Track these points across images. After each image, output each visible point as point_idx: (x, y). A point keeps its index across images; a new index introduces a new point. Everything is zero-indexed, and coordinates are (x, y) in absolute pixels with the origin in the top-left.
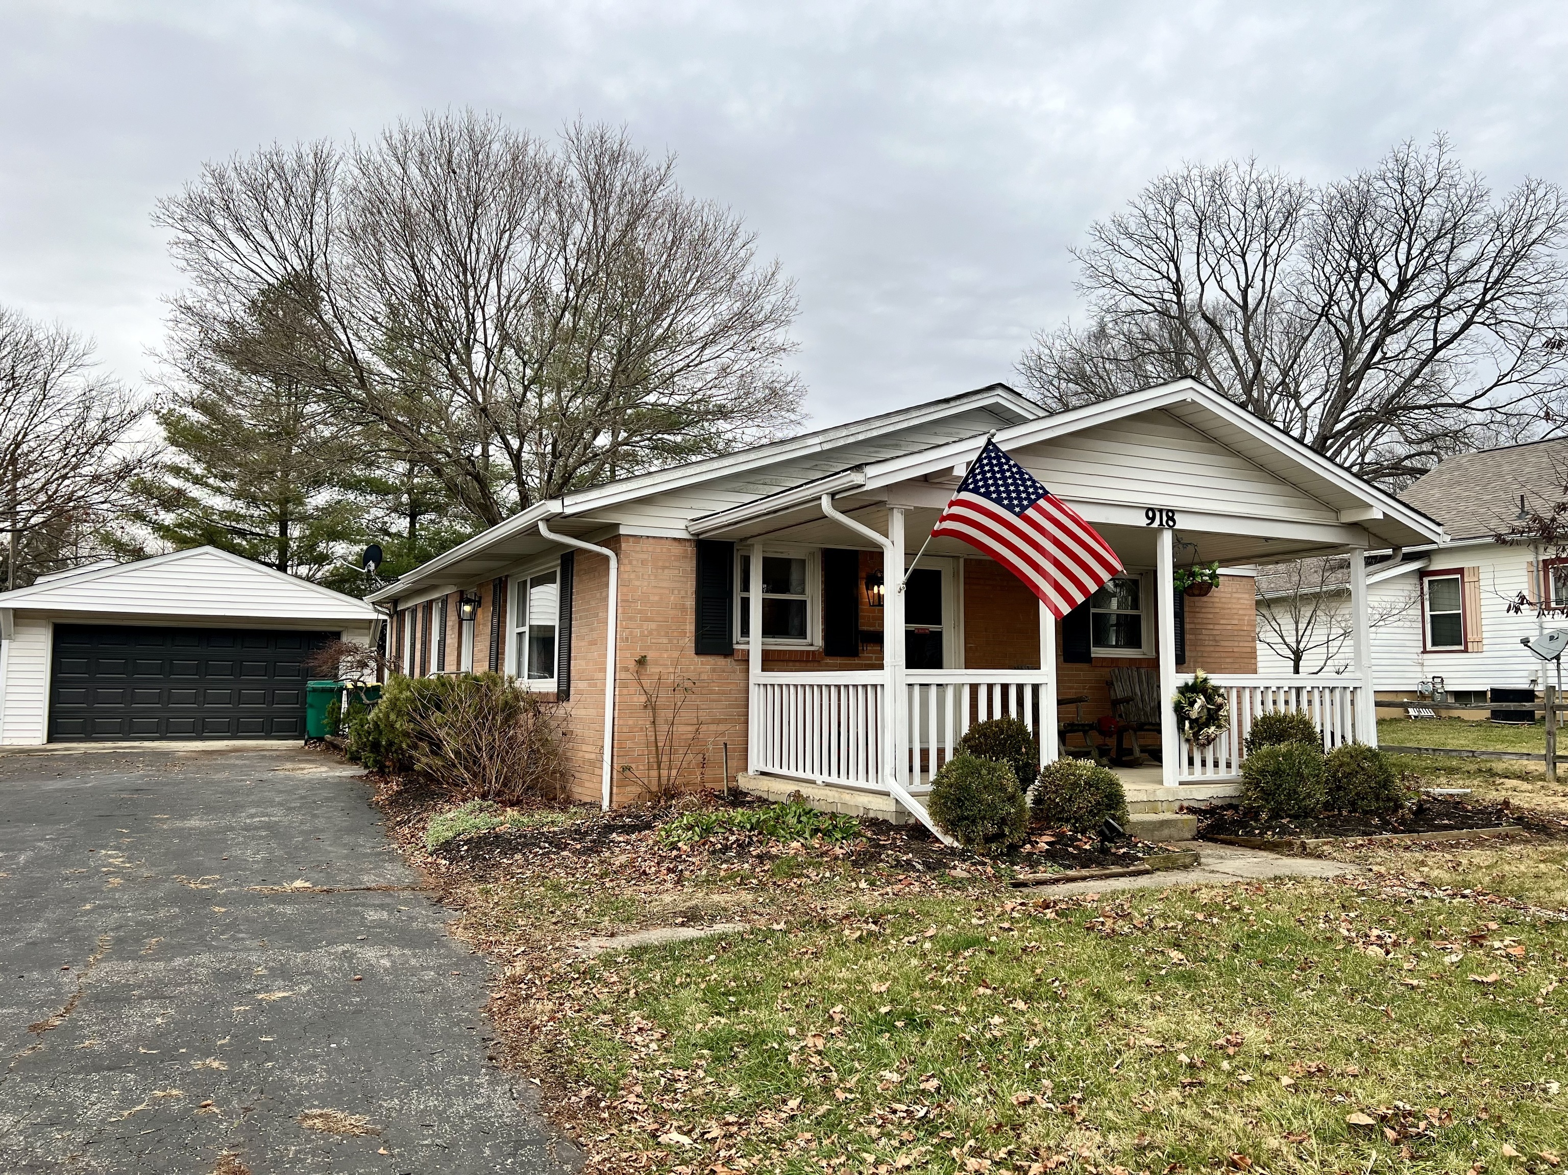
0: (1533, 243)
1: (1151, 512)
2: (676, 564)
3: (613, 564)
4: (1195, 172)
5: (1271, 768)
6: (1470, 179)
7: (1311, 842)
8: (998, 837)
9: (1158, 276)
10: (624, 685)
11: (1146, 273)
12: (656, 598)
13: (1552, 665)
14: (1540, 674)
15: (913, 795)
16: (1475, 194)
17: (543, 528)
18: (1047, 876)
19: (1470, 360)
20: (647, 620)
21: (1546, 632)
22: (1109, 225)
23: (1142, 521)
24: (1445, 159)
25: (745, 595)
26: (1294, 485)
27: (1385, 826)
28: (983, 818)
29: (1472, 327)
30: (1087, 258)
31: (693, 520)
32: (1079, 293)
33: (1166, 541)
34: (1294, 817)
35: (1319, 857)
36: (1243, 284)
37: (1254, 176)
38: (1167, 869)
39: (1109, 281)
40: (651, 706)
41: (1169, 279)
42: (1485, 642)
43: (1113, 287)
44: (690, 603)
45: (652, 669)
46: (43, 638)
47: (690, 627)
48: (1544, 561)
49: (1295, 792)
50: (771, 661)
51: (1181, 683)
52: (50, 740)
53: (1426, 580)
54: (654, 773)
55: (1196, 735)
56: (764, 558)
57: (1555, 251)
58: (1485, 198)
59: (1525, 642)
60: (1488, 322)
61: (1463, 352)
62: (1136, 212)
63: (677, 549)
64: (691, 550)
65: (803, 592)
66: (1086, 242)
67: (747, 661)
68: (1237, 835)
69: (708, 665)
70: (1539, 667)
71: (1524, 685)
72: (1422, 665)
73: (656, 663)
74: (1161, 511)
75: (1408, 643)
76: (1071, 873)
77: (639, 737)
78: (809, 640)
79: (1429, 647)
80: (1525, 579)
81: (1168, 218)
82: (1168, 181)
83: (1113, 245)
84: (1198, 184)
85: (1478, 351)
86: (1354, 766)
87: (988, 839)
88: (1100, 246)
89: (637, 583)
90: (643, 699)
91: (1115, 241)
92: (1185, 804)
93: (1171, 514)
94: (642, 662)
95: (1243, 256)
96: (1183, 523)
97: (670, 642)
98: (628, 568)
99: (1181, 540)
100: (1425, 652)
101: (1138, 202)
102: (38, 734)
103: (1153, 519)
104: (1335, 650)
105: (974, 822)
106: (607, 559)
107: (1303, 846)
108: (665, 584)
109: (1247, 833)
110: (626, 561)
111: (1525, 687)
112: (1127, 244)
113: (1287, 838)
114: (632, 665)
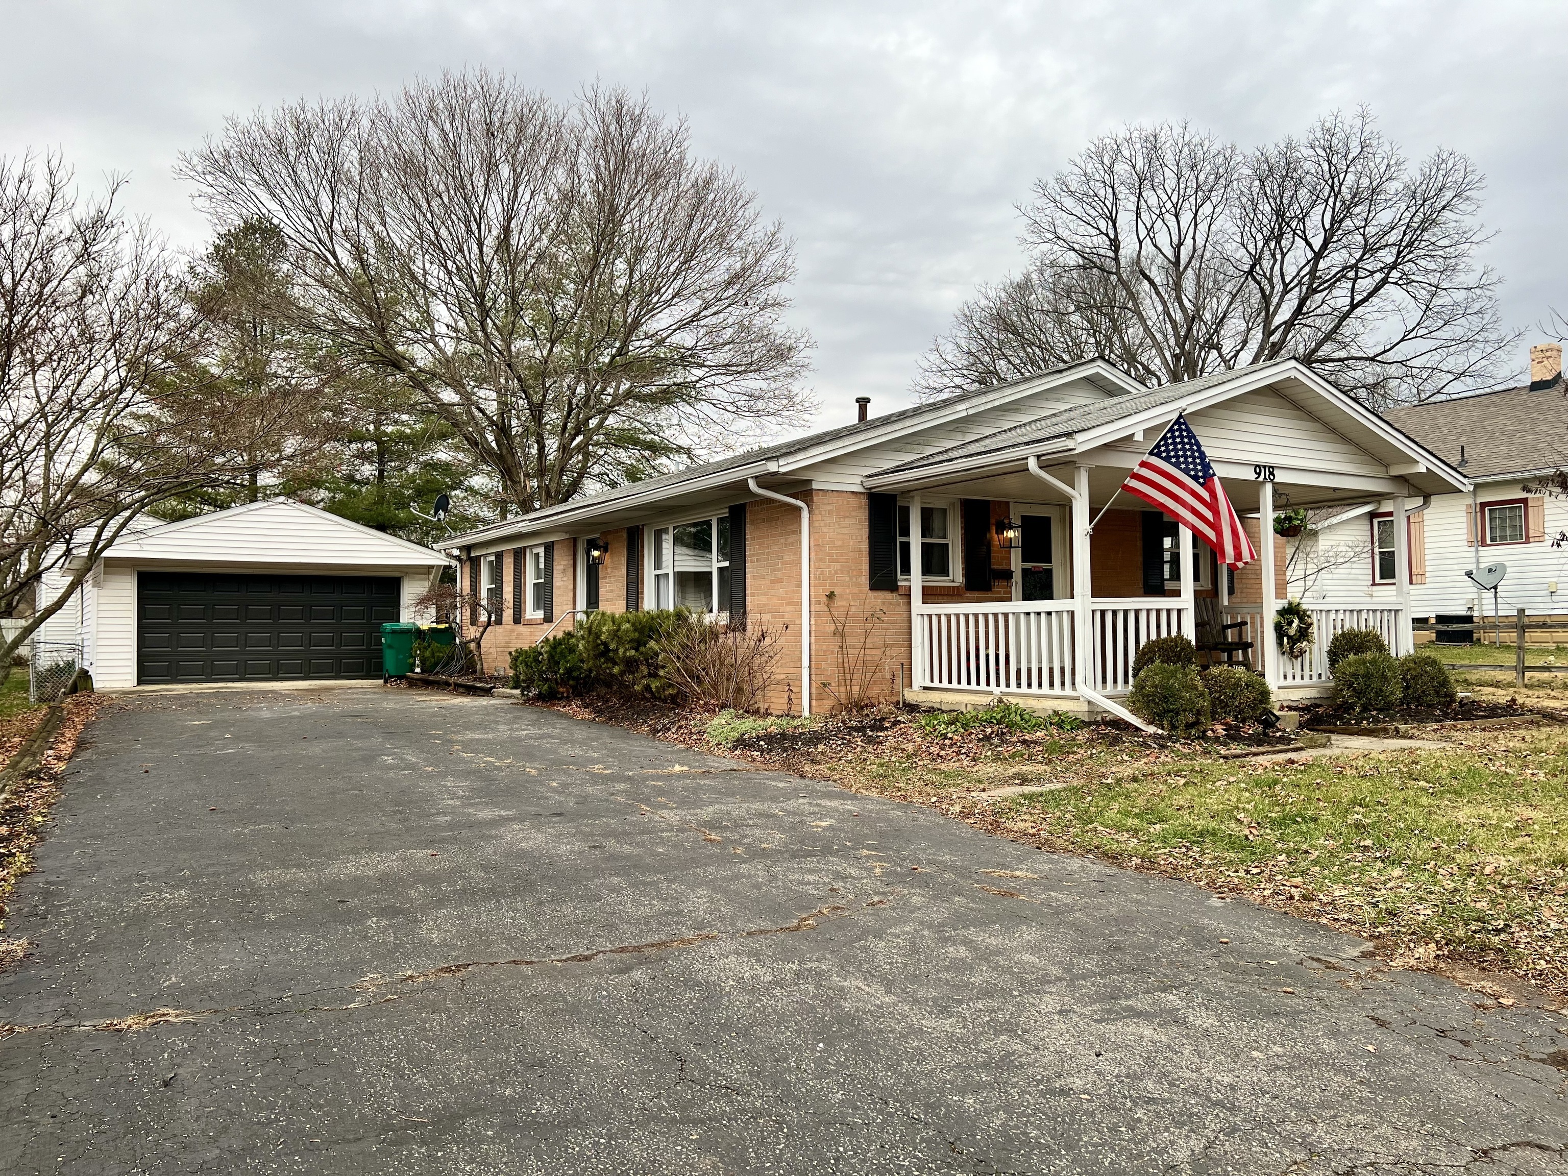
0: (1444, 208)
1: (1258, 469)
2: (854, 514)
3: (805, 514)
4: (1136, 134)
5: (1362, 672)
6: (1387, 148)
7: (1402, 727)
8: (1196, 723)
9: (1094, 232)
10: (818, 616)
11: (1083, 229)
12: (840, 543)
13: (1491, 594)
14: (1476, 602)
15: (1108, 697)
16: (1393, 162)
17: (752, 484)
18: (1238, 752)
19: (1381, 316)
20: (833, 561)
21: (1482, 566)
22: (1052, 183)
23: (1252, 476)
24: (1367, 129)
25: (904, 539)
26: (1357, 445)
27: (1446, 716)
28: (1185, 710)
29: (1386, 286)
30: (1032, 214)
31: (869, 476)
32: (1022, 248)
33: (1267, 494)
34: (1380, 710)
35: (1411, 738)
36: (1175, 240)
37: (1186, 139)
38: (1312, 747)
39: (1051, 236)
40: (840, 633)
41: (1107, 235)
42: (1427, 575)
43: (1055, 243)
44: (865, 546)
45: (838, 602)
46: (129, 586)
47: (865, 567)
48: (1481, 504)
49: (1381, 690)
50: (929, 595)
51: (1279, 607)
52: (139, 683)
53: (1375, 521)
54: (842, 689)
55: (1292, 648)
56: (922, 509)
57: (1462, 218)
58: (1403, 167)
59: (1469, 574)
60: (1400, 282)
61: (1375, 309)
62: (1076, 170)
63: (854, 501)
64: (864, 501)
65: (945, 537)
66: (1031, 198)
67: (909, 596)
68: (1335, 725)
69: (881, 598)
70: (1475, 596)
71: (1462, 611)
72: (1371, 596)
73: (841, 597)
74: (1265, 467)
75: (1361, 577)
76: (1254, 749)
77: (831, 659)
78: (951, 577)
79: (1378, 580)
80: (1465, 519)
81: (1107, 176)
82: (1107, 141)
83: (1055, 201)
84: (1138, 146)
85: (1387, 308)
86: (1419, 670)
87: (1189, 726)
88: (1042, 202)
89: (825, 530)
90: (833, 627)
91: (1058, 198)
92: (1285, 704)
93: (1271, 469)
94: (831, 596)
95: (1177, 216)
96: (1281, 477)
97: (851, 580)
98: (819, 517)
99: (1279, 491)
100: (1374, 584)
101: (1078, 160)
102: (129, 677)
103: (1259, 474)
104: (1311, 583)
105: (1177, 714)
106: (799, 509)
107: (1397, 730)
108: (846, 531)
109: (1344, 724)
110: (817, 512)
111: (1464, 613)
112: (1069, 203)
113: (1380, 726)
114: (824, 599)
